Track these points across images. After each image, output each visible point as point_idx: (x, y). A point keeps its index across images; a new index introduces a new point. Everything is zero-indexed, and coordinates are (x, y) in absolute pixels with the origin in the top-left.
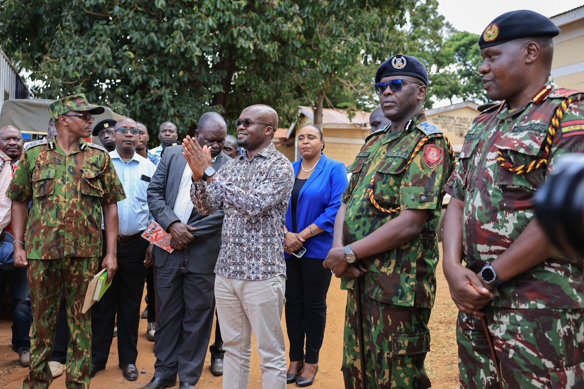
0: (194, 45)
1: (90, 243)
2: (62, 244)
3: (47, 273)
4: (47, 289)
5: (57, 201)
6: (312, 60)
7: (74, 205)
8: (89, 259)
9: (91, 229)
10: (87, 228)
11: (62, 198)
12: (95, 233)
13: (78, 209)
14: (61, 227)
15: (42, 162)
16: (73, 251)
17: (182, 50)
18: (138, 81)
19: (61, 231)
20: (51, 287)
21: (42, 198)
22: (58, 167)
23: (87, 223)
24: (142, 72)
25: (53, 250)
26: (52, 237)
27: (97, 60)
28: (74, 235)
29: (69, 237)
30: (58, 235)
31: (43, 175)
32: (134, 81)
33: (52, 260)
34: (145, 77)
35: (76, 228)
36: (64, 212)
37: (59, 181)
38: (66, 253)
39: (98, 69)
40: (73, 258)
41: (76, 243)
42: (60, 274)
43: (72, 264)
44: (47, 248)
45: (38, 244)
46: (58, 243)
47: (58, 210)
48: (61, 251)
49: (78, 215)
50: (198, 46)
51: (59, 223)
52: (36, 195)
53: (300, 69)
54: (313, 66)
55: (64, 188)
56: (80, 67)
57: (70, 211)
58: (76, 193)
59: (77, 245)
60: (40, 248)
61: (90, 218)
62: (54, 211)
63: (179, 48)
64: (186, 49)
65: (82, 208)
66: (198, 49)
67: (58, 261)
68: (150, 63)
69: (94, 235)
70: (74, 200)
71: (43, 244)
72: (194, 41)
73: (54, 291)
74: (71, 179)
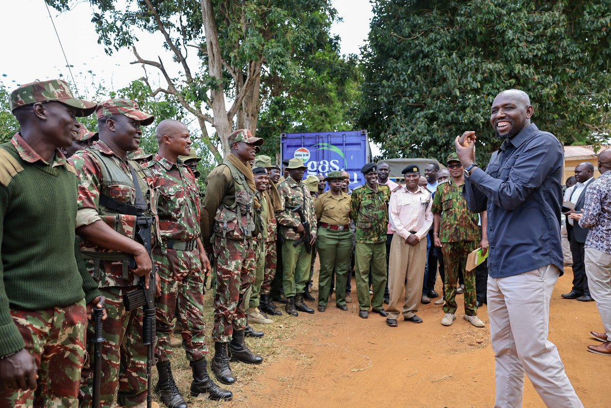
0: (480, 115)
1: (473, 233)
2: (458, 234)
3: (452, 249)
4: (452, 257)
5: (455, 211)
6: (562, 113)
7: (463, 213)
8: (474, 241)
9: (474, 225)
10: (471, 225)
11: (457, 209)
12: (476, 228)
13: (466, 215)
14: (457, 225)
15: (445, 192)
16: (465, 237)
17: (471, 119)
18: (443, 142)
19: (458, 227)
20: (454, 257)
21: (447, 210)
22: (454, 193)
23: (471, 222)
24: (445, 137)
25: (454, 237)
26: (453, 230)
27: (418, 133)
28: (465, 229)
29: (462, 230)
30: (456, 229)
31: (446, 198)
32: (440, 143)
33: (454, 243)
34: (447, 139)
35: (466, 225)
36: (458, 217)
37: (455, 200)
38: (461, 239)
39: (418, 138)
40: (466, 242)
41: (466, 233)
42: (458, 250)
43: (465, 245)
44: (451, 236)
45: (446, 234)
46: (457, 233)
47: (455, 216)
48: (459, 237)
49: (466, 218)
50: (482, 116)
51: (456, 222)
52: (444, 209)
53: (553, 121)
54: (563, 117)
55: (457, 204)
56: (408, 138)
57: (462, 216)
58: (464, 206)
59: (467, 235)
60: (447, 236)
61: (472, 219)
62: (453, 217)
63: (470, 119)
64: (474, 119)
65: (468, 214)
66: (482, 118)
67: (458, 243)
68: (450, 130)
69: (475, 229)
70: (463, 210)
71: (448, 234)
72: (479, 112)
73: (456, 259)
74: (461, 199)
